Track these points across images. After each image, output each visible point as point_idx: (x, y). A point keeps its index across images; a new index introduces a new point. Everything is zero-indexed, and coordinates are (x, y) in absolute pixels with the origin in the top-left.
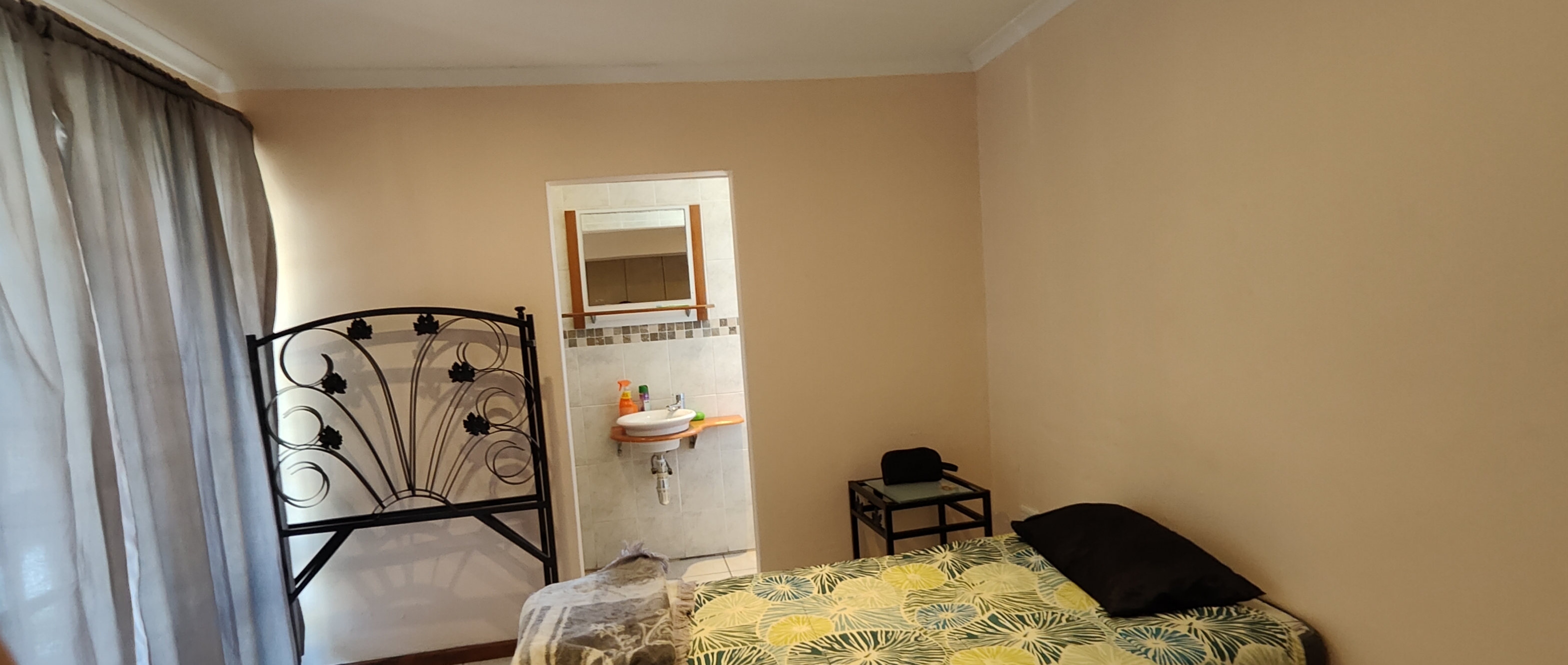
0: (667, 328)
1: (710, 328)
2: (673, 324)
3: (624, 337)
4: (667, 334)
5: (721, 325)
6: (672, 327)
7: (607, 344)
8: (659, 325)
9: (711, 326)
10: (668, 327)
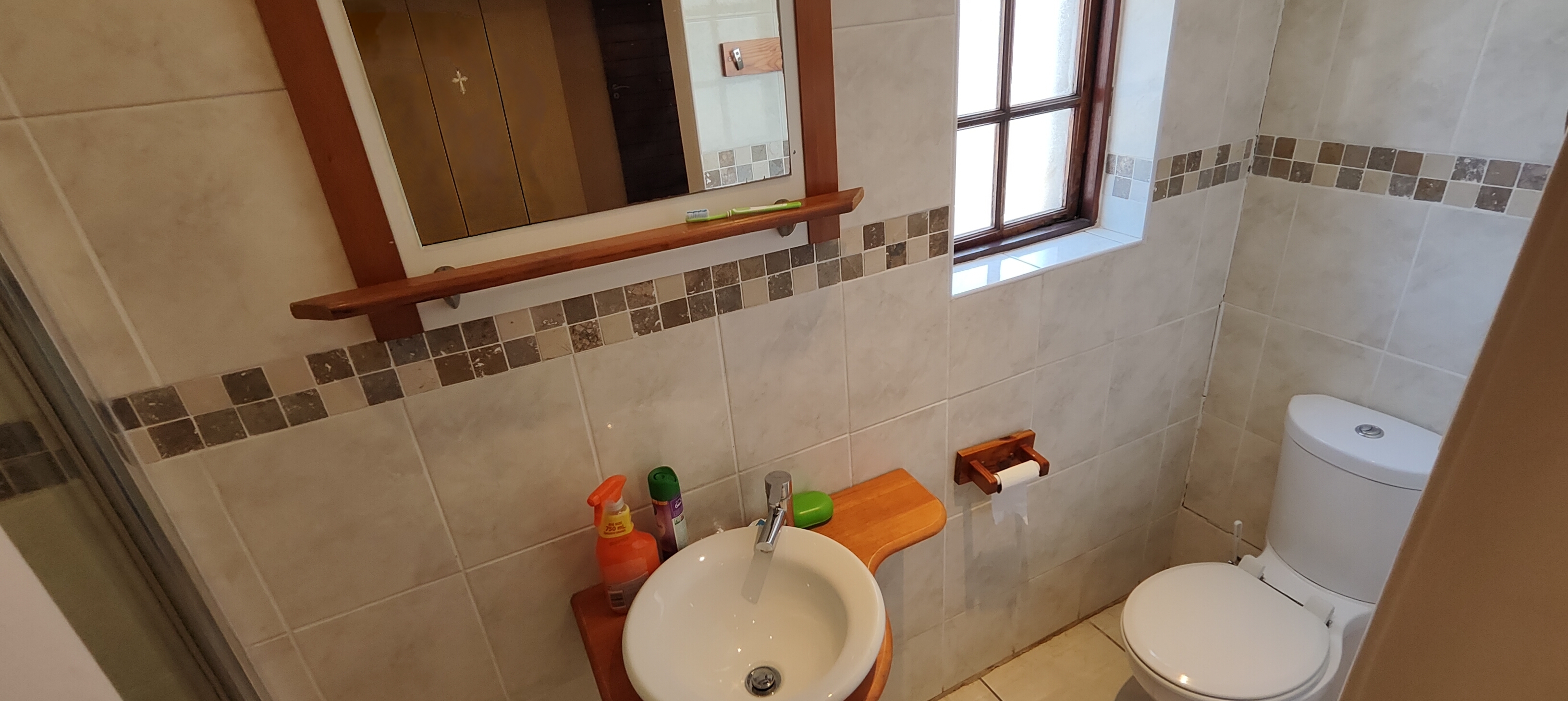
0: (713, 282)
1: (839, 258)
2: (733, 269)
3: (573, 330)
4: (715, 297)
5: (866, 248)
6: (728, 278)
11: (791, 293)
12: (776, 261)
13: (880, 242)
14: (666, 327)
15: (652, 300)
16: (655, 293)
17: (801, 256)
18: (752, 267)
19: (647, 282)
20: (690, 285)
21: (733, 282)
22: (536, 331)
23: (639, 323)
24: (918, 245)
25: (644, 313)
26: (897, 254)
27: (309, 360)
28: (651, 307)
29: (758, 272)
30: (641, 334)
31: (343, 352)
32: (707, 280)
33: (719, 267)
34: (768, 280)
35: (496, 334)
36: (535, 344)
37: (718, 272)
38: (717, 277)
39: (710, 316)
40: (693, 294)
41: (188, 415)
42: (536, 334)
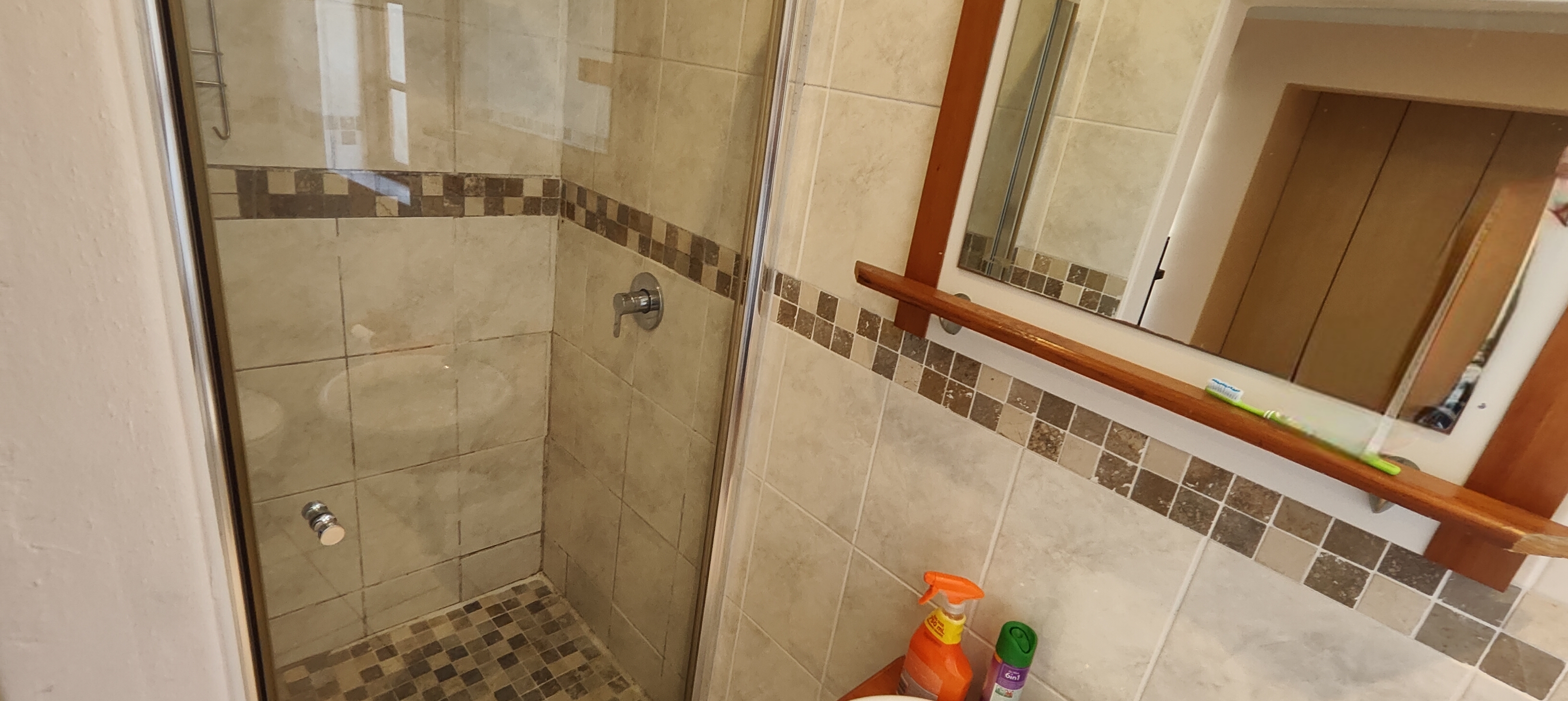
0: (1231, 495)
3: (1038, 425)
6: (1254, 505)
7: (973, 418)
10: (1239, 496)
11: (1350, 602)
12: (1351, 540)
14: (1133, 498)
15: (1136, 457)
16: (1143, 451)
17: (1409, 567)
18: (1302, 520)
19: (1141, 434)
20: (1194, 475)
21: (1256, 515)
22: (1007, 402)
23: (1106, 469)
25: (1117, 464)
27: (861, 312)
28: (1130, 463)
29: (1309, 532)
30: (1101, 482)
31: (880, 320)
32: (1221, 485)
33: (1248, 484)
34: (1318, 555)
35: (976, 380)
36: (1000, 413)
37: (1243, 487)
38: (1238, 493)
39: (1198, 529)
40: (1190, 487)
41: (797, 304)
42: (1005, 404)
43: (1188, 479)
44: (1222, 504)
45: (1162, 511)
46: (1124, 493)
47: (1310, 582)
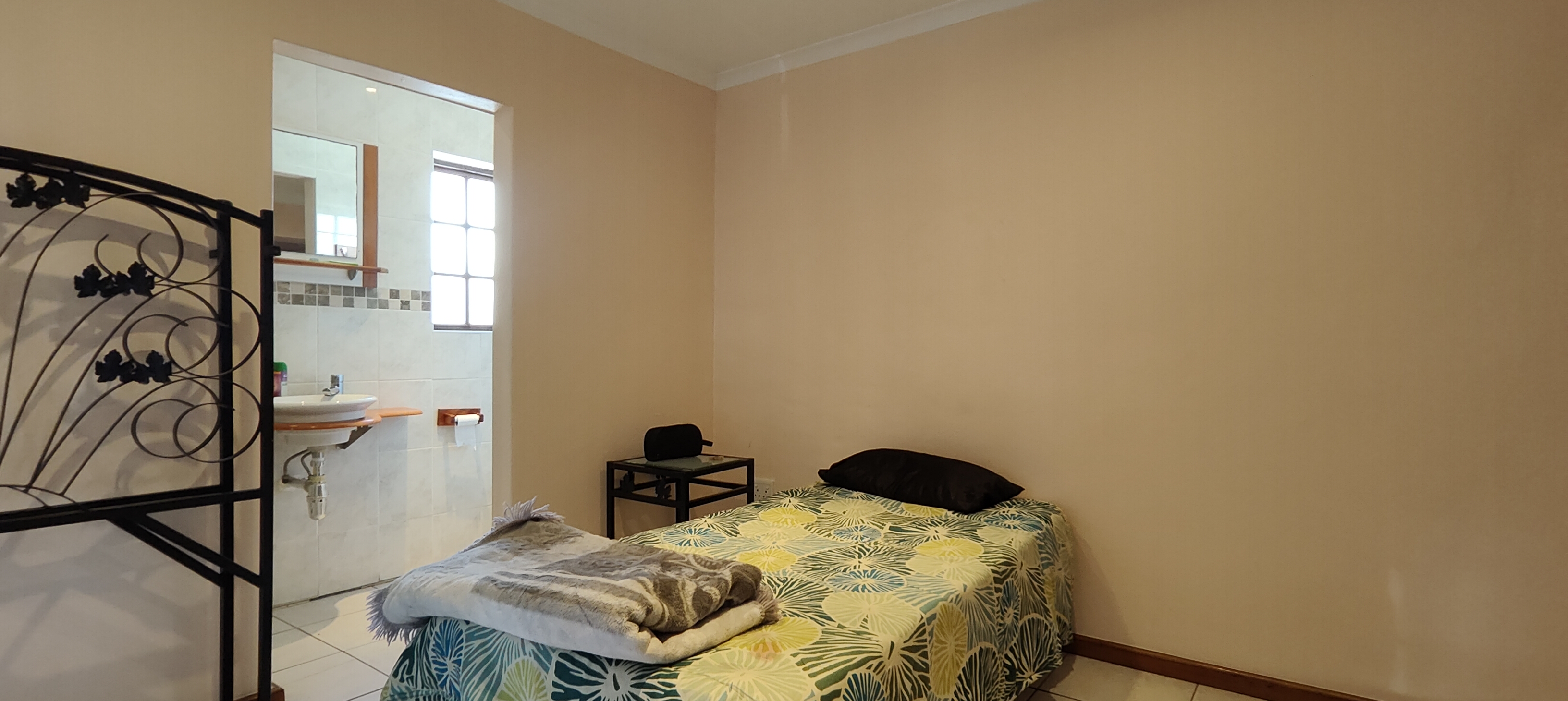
0: (317, 290)
1: (377, 299)
2: (327, 286)
4: (317, 298)
5: (390, 298)
6: (325, 291)
8: (307, 285)
9: (378, 296)
10: (319, 289)
11: (353, 307)
12: (347, 290)
13: (397, 297)
14: (293, 304)
15: (289, 291)
16: (290, 289)
17: (360, 291)
18: (336, 289)
19: (287, 283)
21: (327, 293)
24: (416, 304)
25: (284, 296)
26: (405, 305)
28: (288, 294)
29: (339, 293)
30: (281, 303)
32: (315, 289)
34: (343, 298)
37: (321, 287)
39: (312, 304)
40: (307, 294)
43: (306, 292)
44: (317, 295)
45: (302, 304)
46: (289, 303)
47: (344, 306)
